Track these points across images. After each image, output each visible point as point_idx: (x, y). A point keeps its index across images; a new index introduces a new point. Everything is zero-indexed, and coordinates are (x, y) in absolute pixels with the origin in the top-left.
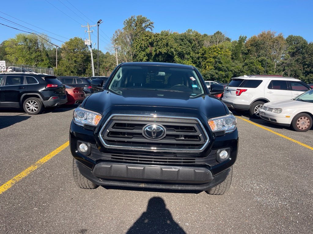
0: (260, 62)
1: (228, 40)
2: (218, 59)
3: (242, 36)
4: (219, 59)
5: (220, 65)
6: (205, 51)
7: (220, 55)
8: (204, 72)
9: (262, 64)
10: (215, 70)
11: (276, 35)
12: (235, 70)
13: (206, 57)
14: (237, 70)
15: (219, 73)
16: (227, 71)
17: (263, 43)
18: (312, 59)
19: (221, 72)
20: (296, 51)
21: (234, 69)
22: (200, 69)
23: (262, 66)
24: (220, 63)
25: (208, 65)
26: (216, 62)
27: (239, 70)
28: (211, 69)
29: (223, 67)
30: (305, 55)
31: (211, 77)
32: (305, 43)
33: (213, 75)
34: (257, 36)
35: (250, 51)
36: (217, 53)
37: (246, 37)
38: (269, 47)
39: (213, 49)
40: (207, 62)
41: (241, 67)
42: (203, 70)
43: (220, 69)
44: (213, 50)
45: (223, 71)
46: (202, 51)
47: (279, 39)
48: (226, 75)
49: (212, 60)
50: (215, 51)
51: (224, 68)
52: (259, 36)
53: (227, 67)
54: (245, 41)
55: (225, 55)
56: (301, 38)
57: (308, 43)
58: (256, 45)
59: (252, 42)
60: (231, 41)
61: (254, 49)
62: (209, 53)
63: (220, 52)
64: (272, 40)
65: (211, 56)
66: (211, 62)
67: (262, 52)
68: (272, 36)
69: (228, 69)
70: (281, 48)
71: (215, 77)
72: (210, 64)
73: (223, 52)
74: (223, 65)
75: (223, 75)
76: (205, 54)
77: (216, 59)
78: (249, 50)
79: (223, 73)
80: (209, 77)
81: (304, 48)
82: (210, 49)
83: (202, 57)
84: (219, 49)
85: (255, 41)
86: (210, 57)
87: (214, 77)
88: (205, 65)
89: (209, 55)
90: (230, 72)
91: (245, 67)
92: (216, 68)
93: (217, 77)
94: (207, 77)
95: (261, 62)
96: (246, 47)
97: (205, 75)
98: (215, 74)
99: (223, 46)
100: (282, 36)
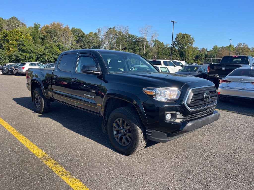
0: (57, 46)
1: (24, 25)
2: (20, 42)
3: (36, 23)
4: (22, 42)
5: (24, 48)
6: (7, 34)
7: (21, 38)
8: (8, 53)
9: (59, 48)
10: (19, 51)
11: (64, 26)
12: (39, 52)
13: (8, 40)
14: (39, 53)
15: (24, 55)
16: (31, 53)
17: (55, 31)
18: (89, 46)
19: (25, 54)
20: (79, 40)
21: (37, 52)
22: (4, 51)
23: (60, 50)
24: (23, 45)
25: (11, 47)
26: (19, 45)
27: (42, 52)
28: (15, 51)
29: (27, 49)
30: (85, 43)
31: (16, 58)
32: (84, 34)
33: (18, 57)
34: (49, 25)
35: (46, 37)
36: (19, 36)
37: (40, 25)
38: (60, 35)
39: (14, 32)
40: (10, 44)
41: (43, 50)
42: (7, 52)
43: (23, 51)
44: (14, 34)
45: (27, 53)
46: (3, 34)
47: (66, 29)
48: (30, 56)
49: (15, 42)
50: (16, 35)
51: (28, 51)
52: (50, 25)
53: (30, 50)
54: (40, 28)
55: (26, 39)
56: (80, 30)
57: (86, 34)
58: (50, 32)
59: (46, 30)
60: (27, 27)
61: (49, 35)
62: (11, 36)
63: (21, 36)
64: (62, 30)
65: (13, 38)
66: (14, 45)
67: (56, 38)
68: (61, 27)
69: (32, 51)
70: (69, 36)
71: (21, 58)
72: (13, 46)
73: (24, 36)
74: (27, 48)
75: (28, 56)
76: (7, 37)
77: (18, 42)
78: (44, 36)
79: (28, 55)
80: (15, 58)
81: (84, 38)
82: (11, 32)
83: (3, 40)
84: (20, 33)
85: (48, 29)
86: (12, 40)
87: (19, 58)
88: (8, 47)
89: (11, 38)
90: (34, 54)
91: (46, 50)
92: (20, 50)
93: (22, 58)
94: (12, 58)
95: (59, 46)
96: (42, 33)
97: (10, 56)
98: (20, 55)
99: (23, 30)
100: (69, 27)
